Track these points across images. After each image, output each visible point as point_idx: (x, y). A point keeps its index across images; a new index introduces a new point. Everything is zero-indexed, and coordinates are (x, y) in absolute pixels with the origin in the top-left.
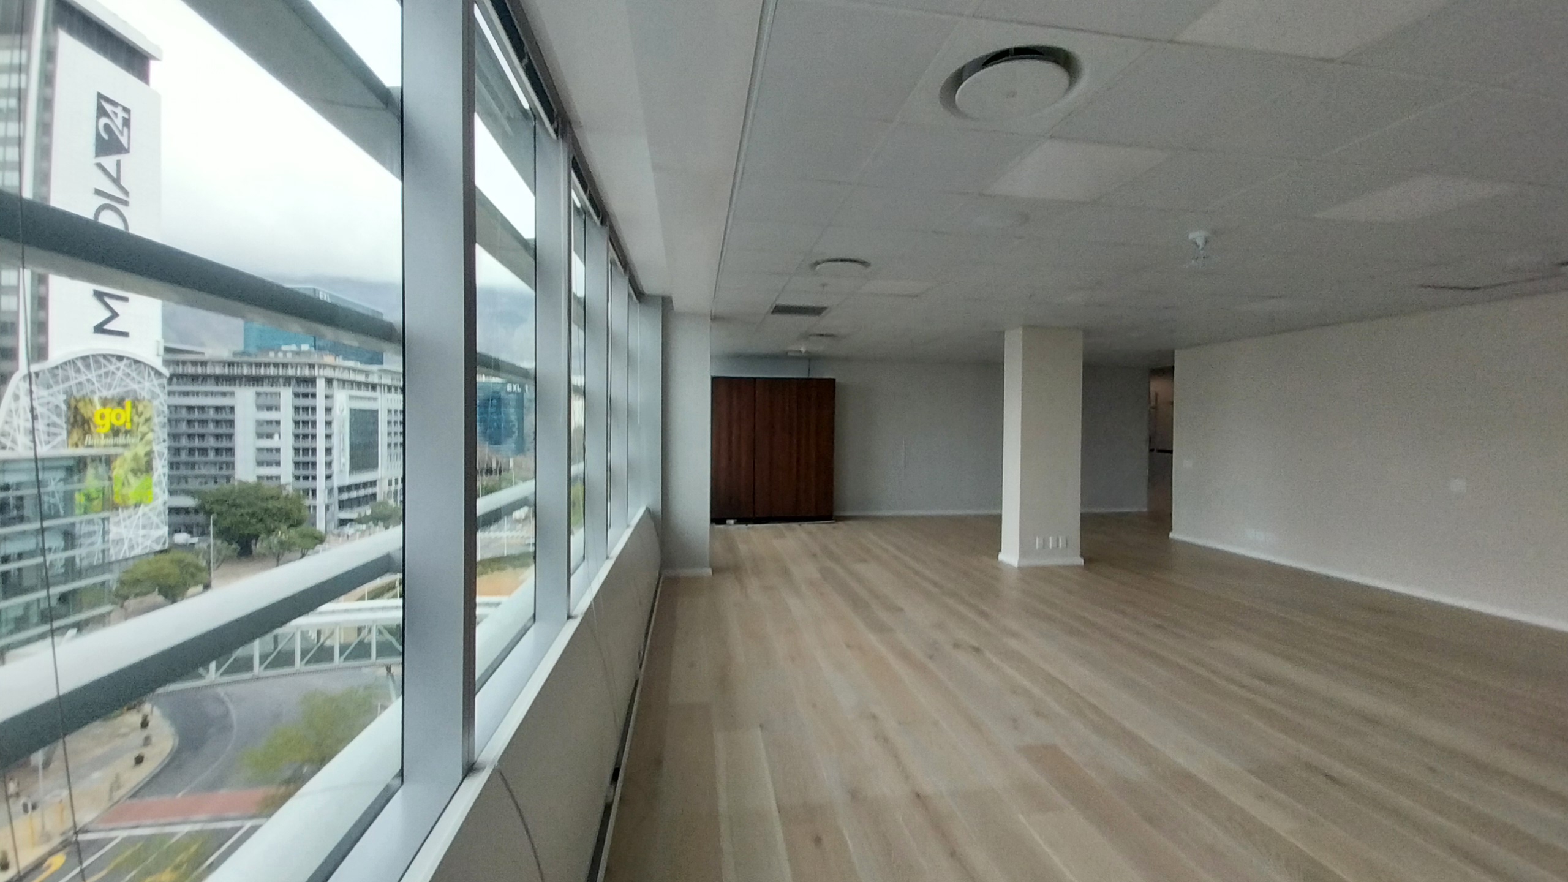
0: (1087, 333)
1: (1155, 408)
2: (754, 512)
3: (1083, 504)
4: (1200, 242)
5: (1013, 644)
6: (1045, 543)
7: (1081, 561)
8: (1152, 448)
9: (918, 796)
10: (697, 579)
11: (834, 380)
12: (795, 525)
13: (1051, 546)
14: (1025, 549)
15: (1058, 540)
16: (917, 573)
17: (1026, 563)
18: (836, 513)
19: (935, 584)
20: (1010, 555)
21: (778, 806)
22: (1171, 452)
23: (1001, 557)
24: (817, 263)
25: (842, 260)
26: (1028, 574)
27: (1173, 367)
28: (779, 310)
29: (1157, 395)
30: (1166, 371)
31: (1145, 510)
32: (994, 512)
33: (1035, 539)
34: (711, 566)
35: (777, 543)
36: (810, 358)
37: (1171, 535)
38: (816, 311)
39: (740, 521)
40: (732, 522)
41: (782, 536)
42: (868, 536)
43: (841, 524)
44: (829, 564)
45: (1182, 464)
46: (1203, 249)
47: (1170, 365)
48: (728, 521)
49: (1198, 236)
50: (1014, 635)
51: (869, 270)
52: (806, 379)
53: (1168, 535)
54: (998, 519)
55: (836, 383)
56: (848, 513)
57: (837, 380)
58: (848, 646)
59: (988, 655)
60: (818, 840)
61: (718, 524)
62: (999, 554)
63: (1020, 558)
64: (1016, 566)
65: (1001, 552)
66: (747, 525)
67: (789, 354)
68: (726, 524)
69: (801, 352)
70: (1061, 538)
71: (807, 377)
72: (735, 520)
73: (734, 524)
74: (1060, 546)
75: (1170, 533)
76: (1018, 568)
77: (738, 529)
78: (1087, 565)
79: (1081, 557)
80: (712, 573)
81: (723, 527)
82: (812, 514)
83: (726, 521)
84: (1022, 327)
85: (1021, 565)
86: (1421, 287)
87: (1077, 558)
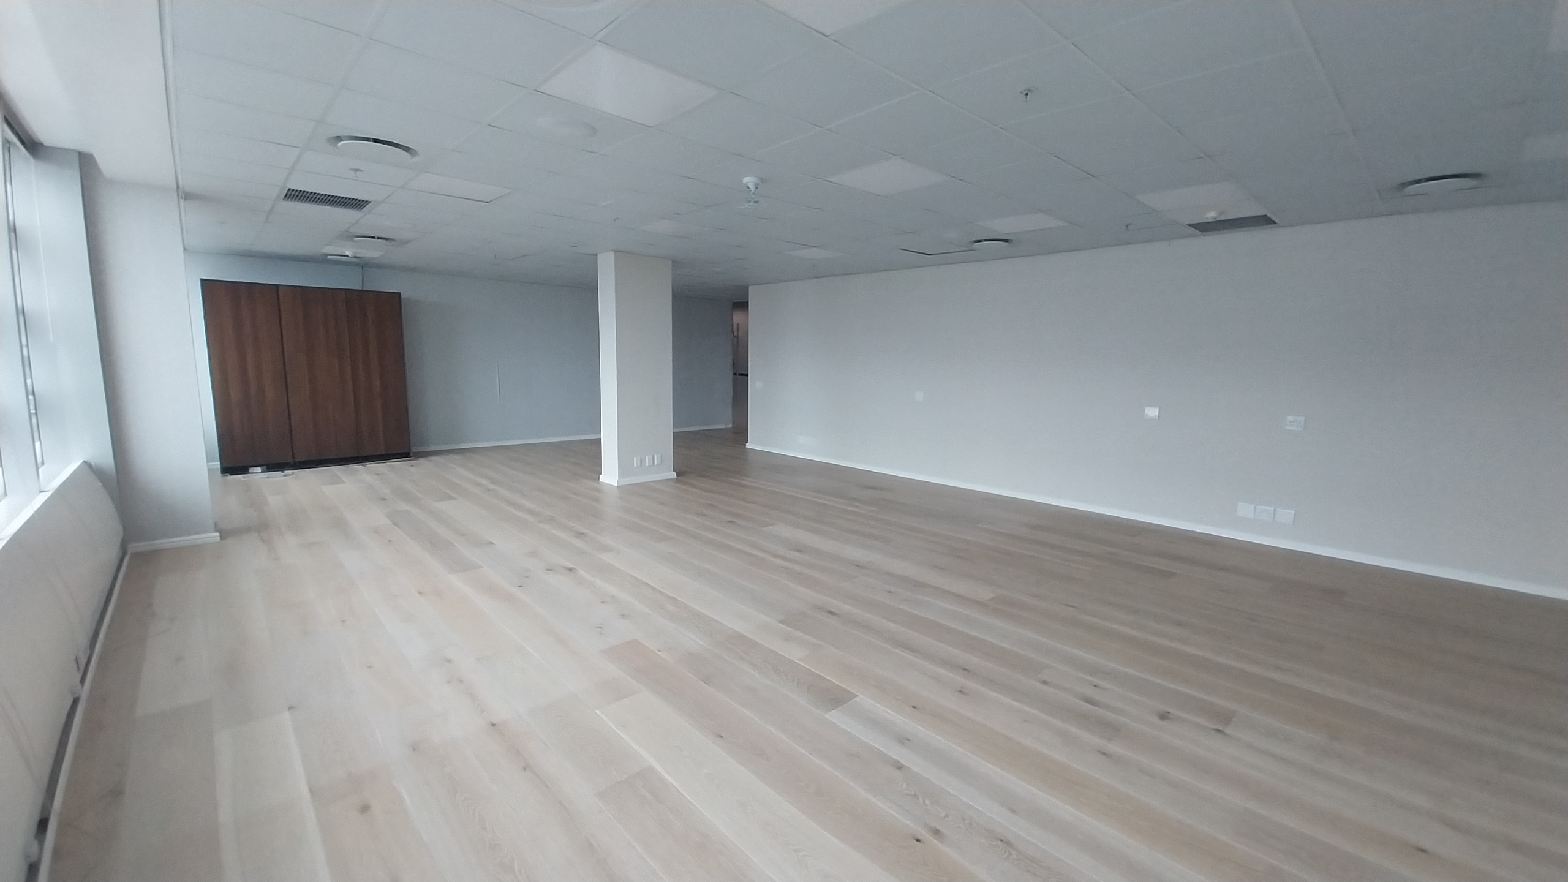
0: (675, 263)
1: (737, 337)
2: (294, 458)
3: (675, 425)
4: (752, 187)
5: (607, 558)
6: (642, 462)
7: (674, 475)
8: (735, 372)
9: (493, 725)
10: (196, 549)
11: (400, 294)
12: (358, 467)
13: (647, 465)
14: (623, 472)
15: (653, 458)
16: (511, 504)
17: (627, 481)
18: (414, 449)
19: (531, 512)
20: (610, 476)
21: (311, 791)
22: (747, 375)
23: (602, 478)
24: (339, 139)
25: (376, 141)
26: (625, 490)
27: (748, 302)
28: (293, 195)
29: (738, 325)
30: (742, 305)
31: (731, 426)
32: (596, 436)
33: (633, 459)
34: (217, 529)
35: (328, 490)
36: (362, 265)
37: (748, 446)
38: (357, 204)
39: (271, 467)
40: (259, 469)
41: (337, 481)
42: (456, 471)
43: (421, 461)
44: (403, 506)
45: (755, 385)
46: (754, 194)
47: (746, 300)
48: (251, 470)
49: (749, 181)
50: (606, 549)
51: (416, 159)
52: (360, 290)
53: (745, 445)
54: (598, 442)
55: (403, 301)
56: (432, 448)
57: (403, 296)
58: (420, 593)
59: (582, 572)
60: (365, 809)
61: (231, 475)
62: (600, 476)
63: (619, 478)
64: (616, 485)
65: (601, 474)
66: (283, 472)
67: (329, 257)
68: (249, 473)
69: (347, 256)
70: (655, 456)
71: (361, 289)
72: (263, 467)
73: (262, 472)
74: (656, 463)
75: (747, 444)
76: (618, 487)
77: (268, 477)
78: (679, 478)
79: (674, 471)
80: (219, 538)
81: (243, 477)
82: (382, 451)
83: (248, 470)
84: (616, 251)
85: (620, 484)
86: (902, 249)
87: (671, 473)
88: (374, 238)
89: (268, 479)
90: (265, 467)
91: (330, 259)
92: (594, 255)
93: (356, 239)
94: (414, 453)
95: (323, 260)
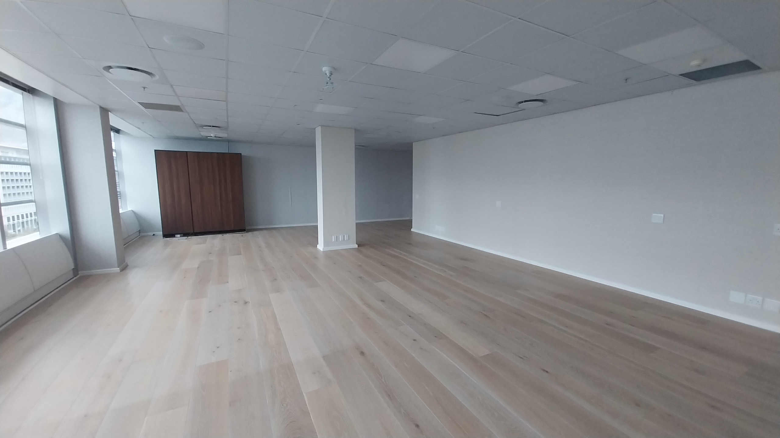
0: (356, 130)
2: (193, 230)
3: (357, 219)
4: (328, 74)
6: (337, 238)
7: (356, 246)
10: (106, 276)
13: (340, 240)
14: (326, 244)
15: (344, 236)
17: (328, 249)
20: (321, 247)
23: (318, 247)
24: (110, 68)
26: (328, 255)
27: (412, 152)
32: (315, 224)
33: (332, 237)
34: (121, 266)
35: (194, 247)
36: (228, 141)
37: (412, 230)
38: (175, 108)
39: (184, 234)
40: (179, 236)
41: (203, 242)
43: (249, 233)
44: (213, 257)
46: (329, 78)
48: (176, 236)
53: (410, 230)
54: (316, 227)
55: (242, 157)
57: (242, 154)
59: (249, 305)
61: (166, 238)
62: (318, 245)
63: (324, 247)
64: (322, 251)
65: (318, 244)
66: (188, 237)
67: (208, 138)
68: (175, 237)
69: (212, 137)
70: (345, 235)
71: (227, 152)
72: (181, 235)
73: (180, 237)
74: (345, 239)
75: (412, 229)
76: (323, 252)
77: (179, 240)
78: (360, 248)
79: (356, 244)
80: (119, 270)
81: (170, 239)
82: (233, 229)
83: (175, 236)
84: (322, 126)
85: (324, 250)
86: (476, 113)
87: (354, 245)
88: (211, 126)
89: (178, 241)
90: (182, 235)
91: (209, 139)
92: (314, 129)
93: (204, 127)
94: (247, 229)
95: (205, 139)
